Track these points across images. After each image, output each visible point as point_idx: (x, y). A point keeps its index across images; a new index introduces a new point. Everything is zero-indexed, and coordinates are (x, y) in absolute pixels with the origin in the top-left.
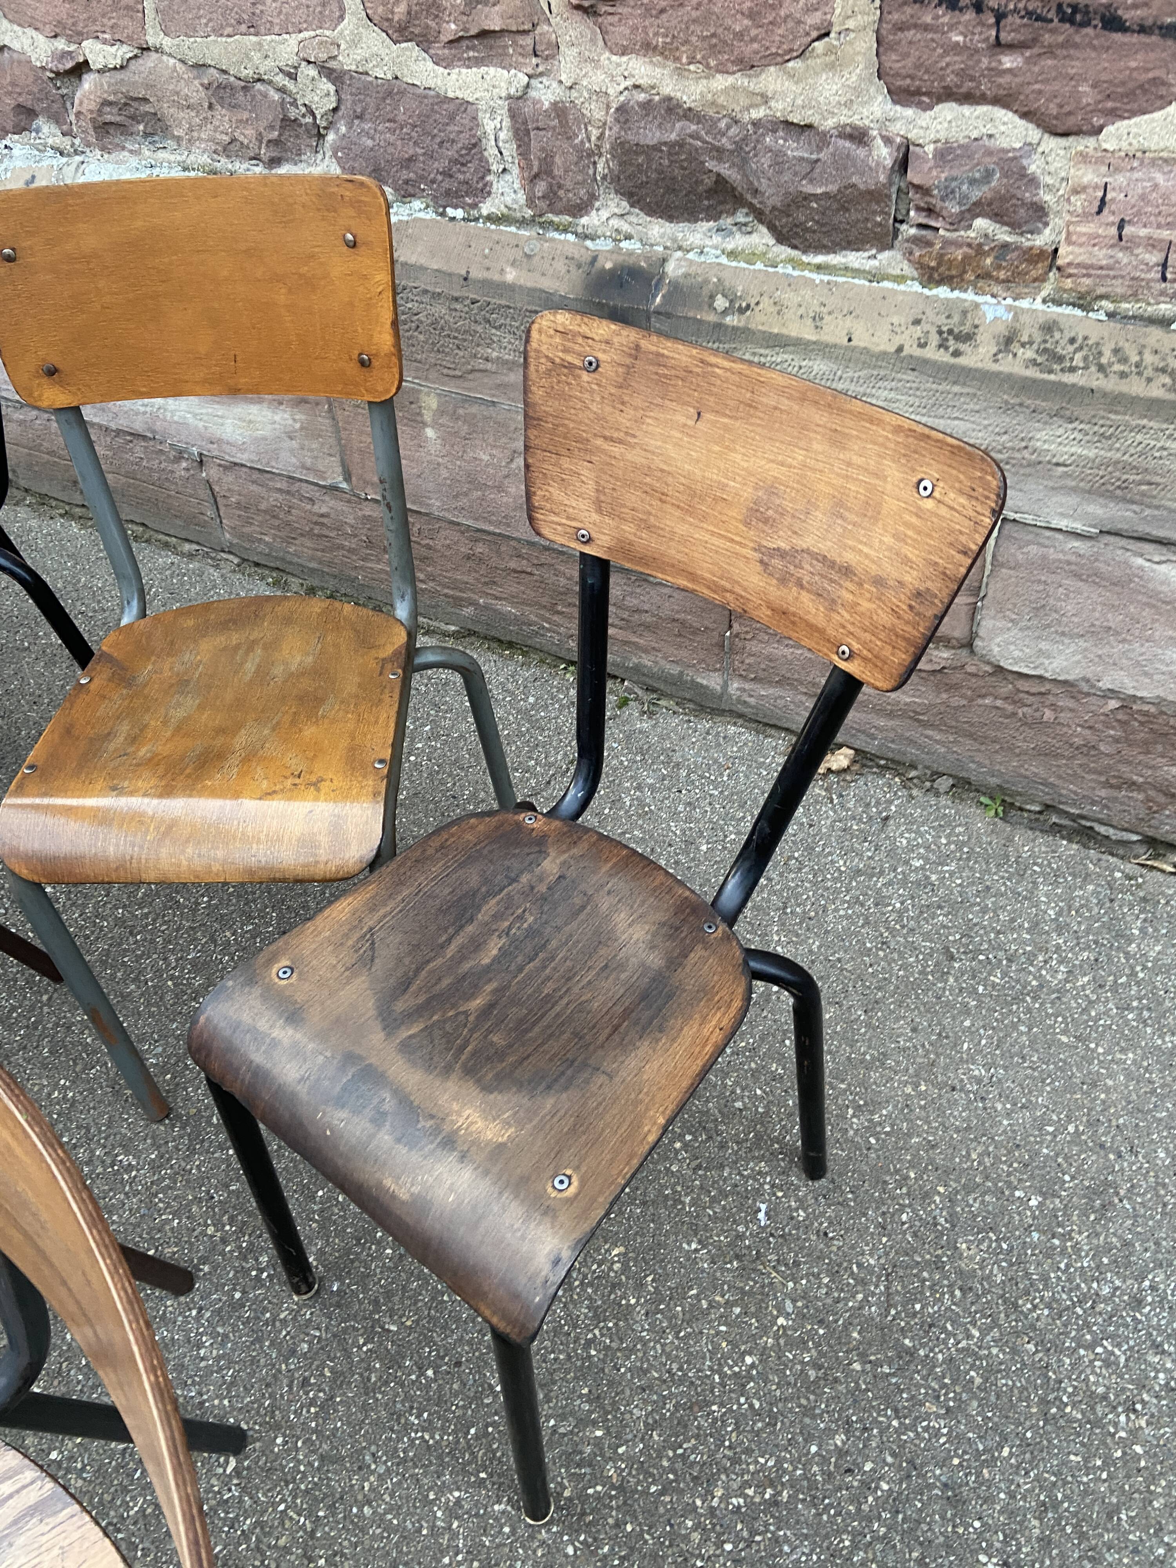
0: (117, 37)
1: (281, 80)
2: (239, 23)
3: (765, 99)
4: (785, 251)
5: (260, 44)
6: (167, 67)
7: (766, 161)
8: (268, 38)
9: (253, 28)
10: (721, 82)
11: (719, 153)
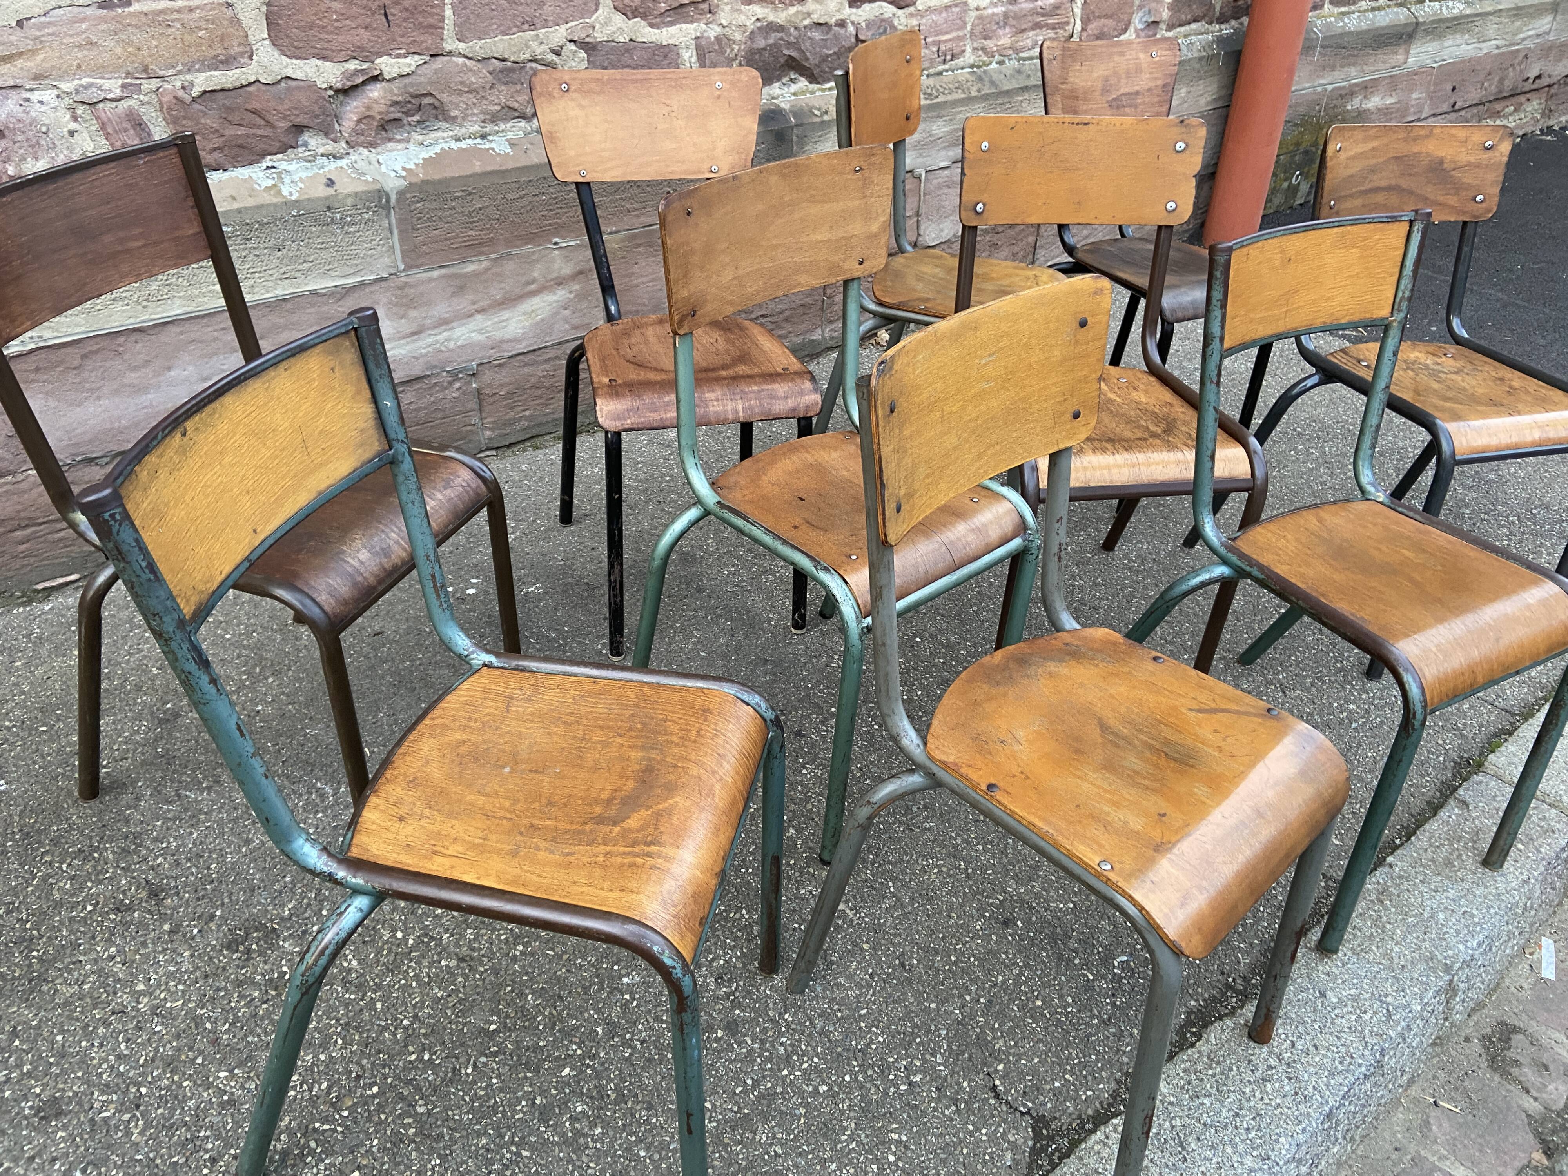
0: (413, 50)
1: (551, 57)
2: (523, 23)
3: (809, 14)
4: (815, 86)
5: (537, 35)
6: (457, 65)
7: (808, 44)
8: (543, 31)
9: (533, 26)
10: (792, 10)
11: (789, 44)
